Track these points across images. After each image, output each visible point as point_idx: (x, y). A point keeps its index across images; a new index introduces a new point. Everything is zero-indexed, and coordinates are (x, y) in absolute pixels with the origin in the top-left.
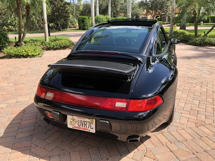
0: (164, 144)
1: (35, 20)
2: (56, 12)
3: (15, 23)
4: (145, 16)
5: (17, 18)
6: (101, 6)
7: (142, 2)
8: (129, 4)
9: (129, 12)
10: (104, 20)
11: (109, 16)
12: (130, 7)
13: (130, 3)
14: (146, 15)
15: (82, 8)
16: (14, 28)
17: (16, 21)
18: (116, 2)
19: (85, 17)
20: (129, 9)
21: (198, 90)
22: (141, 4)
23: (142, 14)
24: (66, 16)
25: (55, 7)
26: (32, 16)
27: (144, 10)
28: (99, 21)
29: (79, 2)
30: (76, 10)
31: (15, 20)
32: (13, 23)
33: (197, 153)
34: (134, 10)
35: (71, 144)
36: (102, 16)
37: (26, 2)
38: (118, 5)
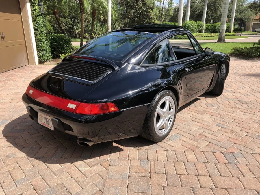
0: (130, 159)
1: (117, 26)
2: (137, 18)
3: (97, 30)
4: (257, 21)
5: (98, 24)
6: (195, 9)
7: (255, 3)
8: (225, 6)
9: (223, 16)
10: (194, 26)
11: (203, 22)
12: (225, 9)
13: (227, 5)
14: (259, 20)
15: (173, 13)
16: (95, 35)
17: (97, 28)
18: (217, 4)
19: (171, 23)
20: (224, 13)
21: (234, 117)
22: (253, 5)
23: (255, 18)
24: (147, 22)
25: (136, 11)
26: (116, 22)
27: (256, 14)
28: (188, 28)
29: (169, 5)
30: (166, 15)
31: (96, 26)
32: (95, 30)
33: (155, 173)
34: (243, 14)
35: (48, 141)
36: (192, 23)
37: (86, 8)
38: (218, 7)
